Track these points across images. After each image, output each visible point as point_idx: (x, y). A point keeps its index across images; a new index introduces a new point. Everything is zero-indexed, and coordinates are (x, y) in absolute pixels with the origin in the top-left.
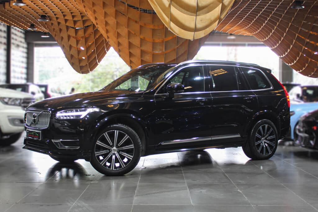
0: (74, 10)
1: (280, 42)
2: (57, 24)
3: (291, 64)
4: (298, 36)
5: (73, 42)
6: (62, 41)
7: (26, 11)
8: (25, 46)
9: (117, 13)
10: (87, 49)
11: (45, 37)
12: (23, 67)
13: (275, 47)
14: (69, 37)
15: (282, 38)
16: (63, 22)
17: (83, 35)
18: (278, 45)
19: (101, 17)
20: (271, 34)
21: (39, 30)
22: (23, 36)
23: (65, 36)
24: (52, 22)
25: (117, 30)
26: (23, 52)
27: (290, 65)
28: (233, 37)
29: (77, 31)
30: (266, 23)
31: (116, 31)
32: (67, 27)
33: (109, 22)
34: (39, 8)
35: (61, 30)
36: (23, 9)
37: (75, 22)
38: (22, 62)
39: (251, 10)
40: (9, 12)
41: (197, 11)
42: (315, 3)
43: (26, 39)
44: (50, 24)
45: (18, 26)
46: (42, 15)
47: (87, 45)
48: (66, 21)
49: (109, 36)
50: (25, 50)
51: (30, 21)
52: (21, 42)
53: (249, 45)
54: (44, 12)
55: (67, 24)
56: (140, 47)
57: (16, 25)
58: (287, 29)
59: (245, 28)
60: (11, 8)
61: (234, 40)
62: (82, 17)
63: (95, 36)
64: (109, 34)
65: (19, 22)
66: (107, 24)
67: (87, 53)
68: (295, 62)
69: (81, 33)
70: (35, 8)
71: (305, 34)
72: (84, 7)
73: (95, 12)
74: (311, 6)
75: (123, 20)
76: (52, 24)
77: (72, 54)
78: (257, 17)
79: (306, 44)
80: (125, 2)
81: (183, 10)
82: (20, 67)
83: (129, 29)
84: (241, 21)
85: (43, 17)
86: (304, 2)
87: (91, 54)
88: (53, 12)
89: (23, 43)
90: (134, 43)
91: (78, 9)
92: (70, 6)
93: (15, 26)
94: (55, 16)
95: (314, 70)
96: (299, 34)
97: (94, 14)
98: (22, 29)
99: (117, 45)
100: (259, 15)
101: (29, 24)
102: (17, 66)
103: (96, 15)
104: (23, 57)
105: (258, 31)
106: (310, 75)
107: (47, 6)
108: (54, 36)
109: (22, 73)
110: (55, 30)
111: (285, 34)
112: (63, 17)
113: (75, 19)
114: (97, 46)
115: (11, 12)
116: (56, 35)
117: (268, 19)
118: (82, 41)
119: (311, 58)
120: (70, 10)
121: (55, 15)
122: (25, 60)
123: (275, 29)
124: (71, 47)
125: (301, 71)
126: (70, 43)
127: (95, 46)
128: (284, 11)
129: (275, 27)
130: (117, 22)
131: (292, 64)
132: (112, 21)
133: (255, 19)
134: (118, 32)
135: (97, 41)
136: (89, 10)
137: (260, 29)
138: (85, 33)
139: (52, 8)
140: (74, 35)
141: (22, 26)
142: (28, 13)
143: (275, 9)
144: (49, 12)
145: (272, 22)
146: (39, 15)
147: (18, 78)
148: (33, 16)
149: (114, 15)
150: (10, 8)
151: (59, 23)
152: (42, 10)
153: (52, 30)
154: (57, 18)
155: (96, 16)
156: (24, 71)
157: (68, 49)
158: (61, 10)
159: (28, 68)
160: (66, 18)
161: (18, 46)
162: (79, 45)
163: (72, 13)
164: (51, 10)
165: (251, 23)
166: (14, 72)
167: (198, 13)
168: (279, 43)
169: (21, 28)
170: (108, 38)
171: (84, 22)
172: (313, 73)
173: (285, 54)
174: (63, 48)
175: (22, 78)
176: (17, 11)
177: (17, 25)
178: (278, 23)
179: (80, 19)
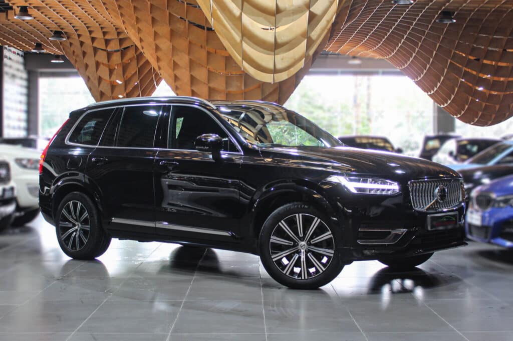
0: (106, 24)
1: (425, 71)
2: (78, 44)
3: (444, 105)
4: (450, 62)
5: (104, 72)
6: (86, 70)
7: (31, 25)
8: (25, 75)
9: (173, 34)
10: (127, 83)
11: (57, 61)
12: (21, 111)
13: (419, 79)
14: (98, 64)
15: (428, 66)
16: (88, 42)
17: (120, 61)
18: (422, 76)
19: (149, 39)
20: (411, 59)
21: (48, 51)
22: (21, 59)
23: (91, 62)
24: (70, 40)
25: (173, 59)
26: (21, 86)
27: (442, 106)
28: (357, 62)
29: (109, 55)
30: (403, 43)
31: (171, 59)
32: (95, 50)
33: (161, 46)
34: (53, 21)
35: (84, 53)
36: (27, 23)
37: (107, 42)
38: (21, 102)
39: (379, 24)
40: (4, 26)
41: (275, 49)
42: (471, 15)
43: (25, 64)
44: (68, 45)
45: (15, 46)
46: (56, 31)
47: (125, 76)
48: (93, 39)
49: (161, 66)
50: (25, 83)
51: (36, 38)
52: (18, 70)
53: (384, 73)
54: (59, 26)
55: (95, 45)
56: (207, 83)
57: (12, 44)
58: (435, 52)
59: (373, 49)
60: (9, 22)
61: (359, 66)
62: (119, 34)
63: (138, 63)
64: (161, 64)
65: (17, 41)
66: (157, 48)
67: (125, 89)
68: (449, 102)
69: (116, 58)
70: (46, 21)
71: (461, 60)
72: (124, 22)
73: (139, 30)
74: (467, 19)
75: (182, 43)
76: (71, 44)
77: (103, 91)
78: (388, 34)
79: (464, 74)
80: (185, 18)
81: (258, 48)
82: (17, 110)
83: (191, 57)
84: (366, 39)
85: (58, 34)
86: (456, 13)
87: (131, 90)
88: (73, 27)
89: (21, 71)
90: (198, 77)
91: (112, 23)
92: (101, 18)
93: (10, 46)
94: (76, 32)
95: (477, 114)
96: (452, 59)
97: (139, 33)
98: (21, 50)
99: (173, 81)
100: (391, 31)
101: (33, 43)
102: (12, 109)
103: (141, 35)
104: (21, 94)
105: (393, 54)
106: (473, 122)
107: (64, 18)
108: (73, 62)
109: (19, 120)
110: (75, 54)
111: (431, 60)
112: (88, 34)
113: (107, 37)
114: (141, 78)
115: (7, 27)
116: (76, 61)
117: (405, 36)
118: (118, 70)
119: (472, 96)
120: (100, 25)
121: (76, 30)
122: (24, 99)
123: (416, 51)
124: (100, 79)
125: (459, 116)
126: (100, 73)
127: (139, 78)
128: (428, 26)
129: (417, 49)
130: (173, 46)
131: (446, 105)
132: (165, 44)
133: (386, 37)
134: (174, 61)
135: (140, 70)
136: (130, 27)
137: (395, 51)
138: (122, 58)
139: (73, 21)
140: (105, 61)
141: (21, 46)
142: (34, 27)
143: (414, 23)
144: (68, 26)
145: (412, 42)
146: (51, 31)
147: (14, 128)
148: (41, 33)
149: (169, 36)
150: (7, 21)
151: (82, 43)
152: (56, 23)
153: (71, 52)
154: (79, 36)
155: (142, 37)
156: (23, 116)
157: (96, 82)
158: (85, 24)
159: (28, 112)
160: (93, 35)
161: (14, 76)
162: (114, 77)
163: (102, 28)
164: (70, 24)
165: (382, 43)
166: (9, 118)
167: (276, 51)
168: (424, 73)
169: (20, 48)
170: (160, 68)
171: (121, 41)
172: (477, 119)
173: (433, 90)
174: (88, 80)
175: (19, 128)
176: (17, 25)
177: (14, 44)
178: (420, 44)
179: (115, 36)
